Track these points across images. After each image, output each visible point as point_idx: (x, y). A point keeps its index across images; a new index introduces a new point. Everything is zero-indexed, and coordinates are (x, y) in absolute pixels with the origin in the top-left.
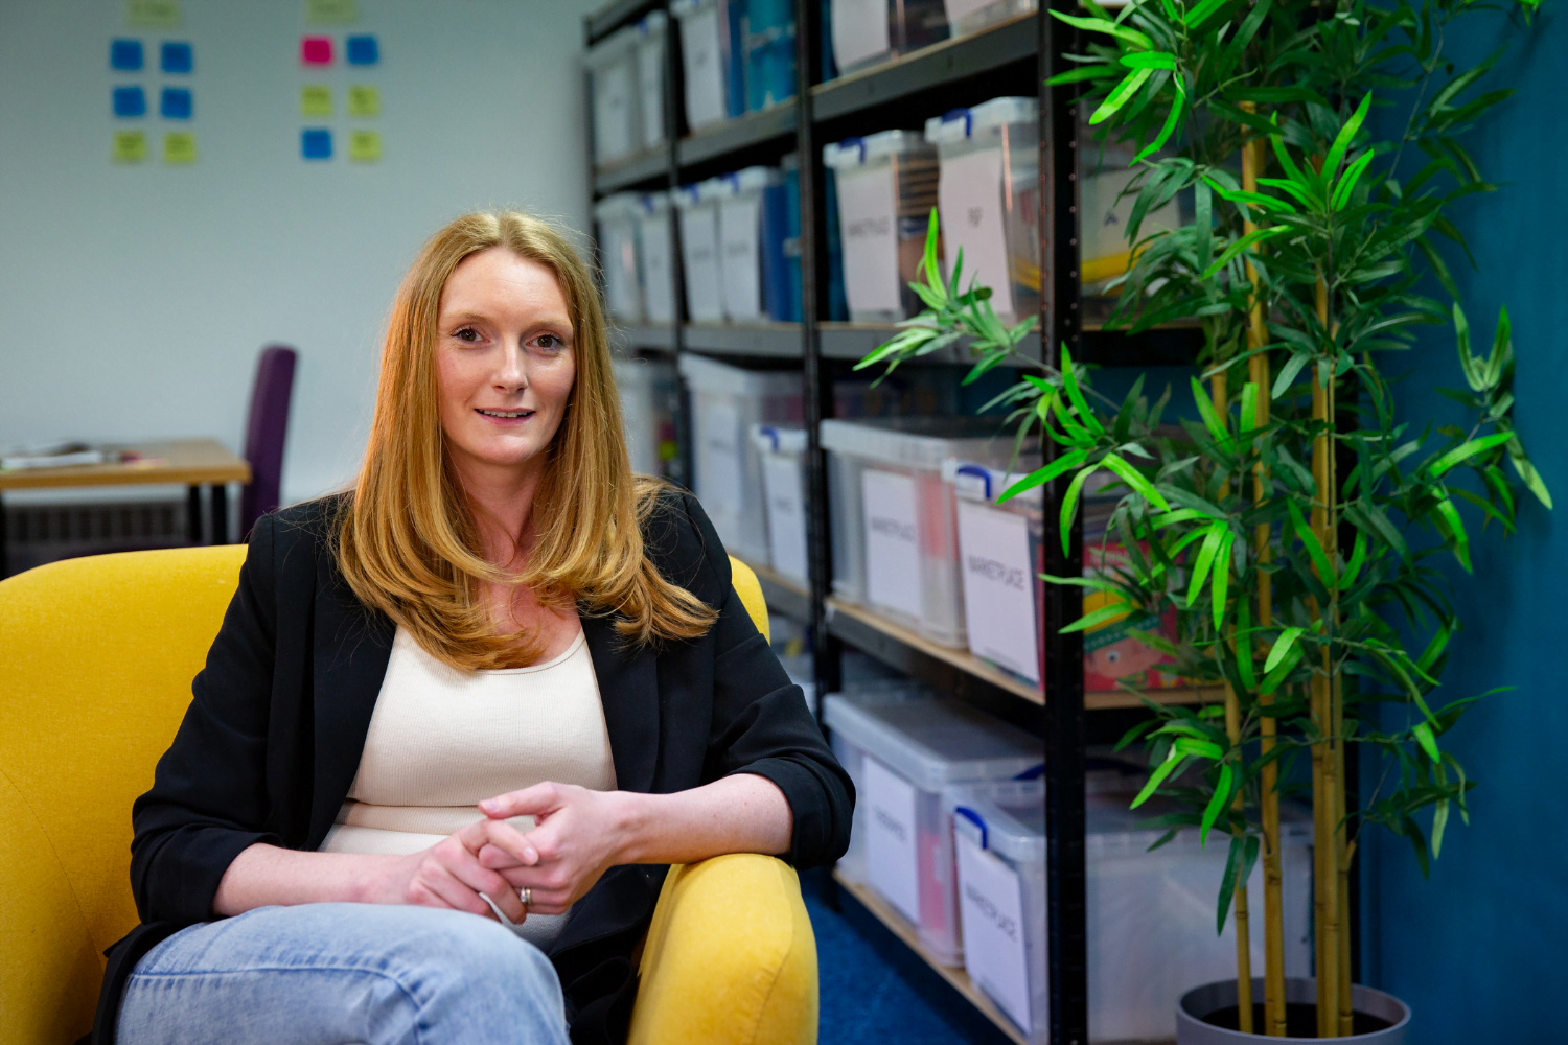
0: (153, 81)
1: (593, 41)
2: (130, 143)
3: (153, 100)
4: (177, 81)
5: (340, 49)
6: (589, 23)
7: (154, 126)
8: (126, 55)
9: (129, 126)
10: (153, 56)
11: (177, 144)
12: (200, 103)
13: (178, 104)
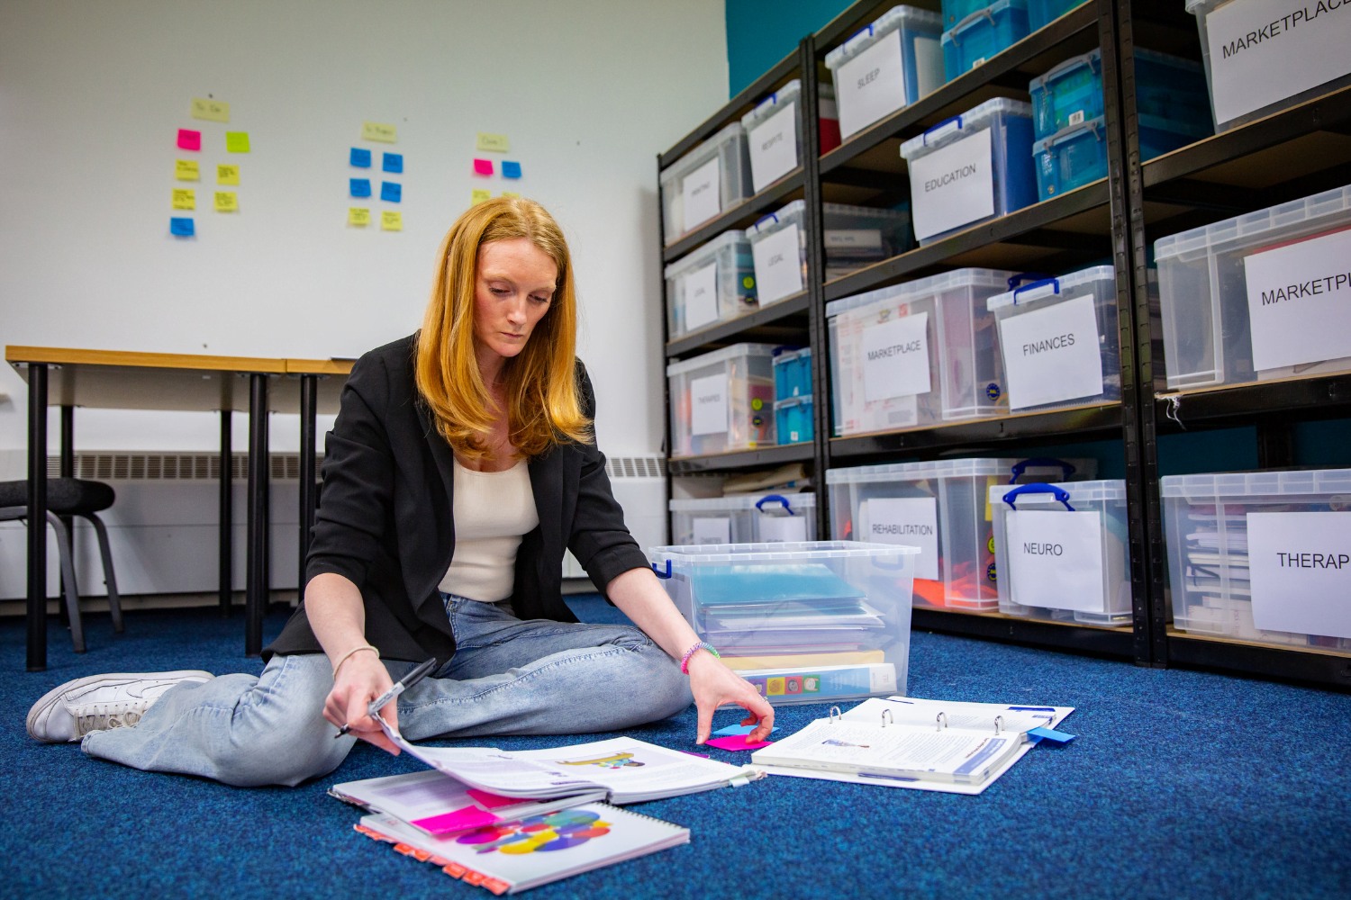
0: (376, 176)
1: (662, 168)
2: (360, 214)
3: (376, 189)
4: (392, 178)
5: (497, 168)
6: (659, 157)
7: (375, 205)
8: (360, 158)
9: (360, 203)
10: (377, 160)
11: (390, 217)
12: (405, 193)
13: (392, 192)
